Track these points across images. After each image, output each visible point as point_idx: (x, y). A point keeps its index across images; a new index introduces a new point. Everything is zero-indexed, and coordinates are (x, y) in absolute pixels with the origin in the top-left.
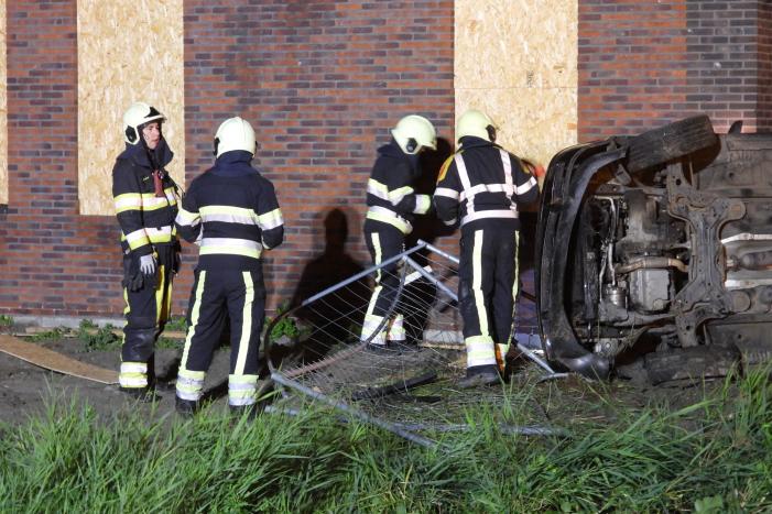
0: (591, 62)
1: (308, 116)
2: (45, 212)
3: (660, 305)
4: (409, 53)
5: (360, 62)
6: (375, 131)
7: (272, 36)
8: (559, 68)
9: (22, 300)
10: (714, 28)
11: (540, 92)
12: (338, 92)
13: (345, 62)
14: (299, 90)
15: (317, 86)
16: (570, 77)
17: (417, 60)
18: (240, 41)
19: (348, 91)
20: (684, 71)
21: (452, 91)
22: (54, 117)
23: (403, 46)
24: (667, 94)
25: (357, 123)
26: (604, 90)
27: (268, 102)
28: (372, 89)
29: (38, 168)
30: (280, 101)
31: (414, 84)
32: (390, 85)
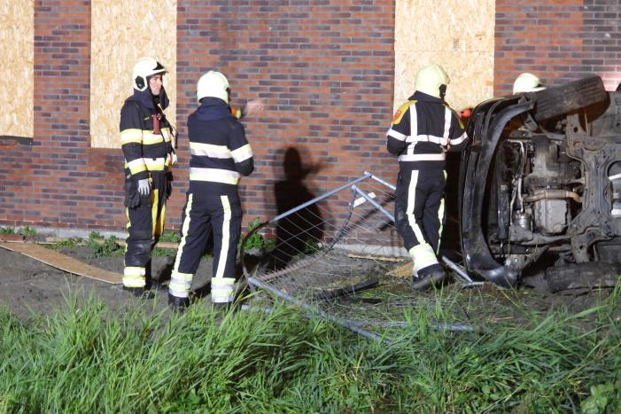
0: (505, 32)
1: (276, 71)
2: (63, 144)
3: (559, 229)
4: (359, 22)
5: (319, 28)
6: (330, 84)
7: (249, 6)
8: (480, 36)
9: (43, 215)
10: (606, 6)
11: (464, 55)
12: (301, 52)
13: (307, 28)
14: (269, 50)
15: (284, 47)
16: (489, 43)
17: (364, 28)
18: (222, 9)
19: (308, 51)
20: (581, 40)
21: (392, 53)
22: (71, 68)
23: (354, 16)
24: (567, 59)
25: (315, 78)
26: (515, 54)
27: (244, 59)
28: (329, 50)
29: (58, 109)
30: (254, 58)
31: (362, 47)
32: (343, 47)
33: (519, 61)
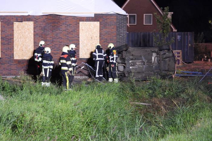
0: (101, 36)
1: (55, 43)
2: (8, 59)
4: (72, 34)
5: (64, 35)
7: (49, 31)
8: (96, 37)
9: (3, 73)
10: (120, 31)
11: (93, 40)
13: (62, 35)
14: (54, 40)
15: (57, 39)
16: (98, 38)
17: (74, 35)
18: (44, 32)
19: (62, 40)
20: (116, 37)
21: (79, 40)
22: (10, 43)
23: (71, 33)
27: (48, 41)
28: (66, 39)
29: (7, 52)
30: (51, 41)
31: (73, 39)
32: (69, 39)
33: (104, 41)
